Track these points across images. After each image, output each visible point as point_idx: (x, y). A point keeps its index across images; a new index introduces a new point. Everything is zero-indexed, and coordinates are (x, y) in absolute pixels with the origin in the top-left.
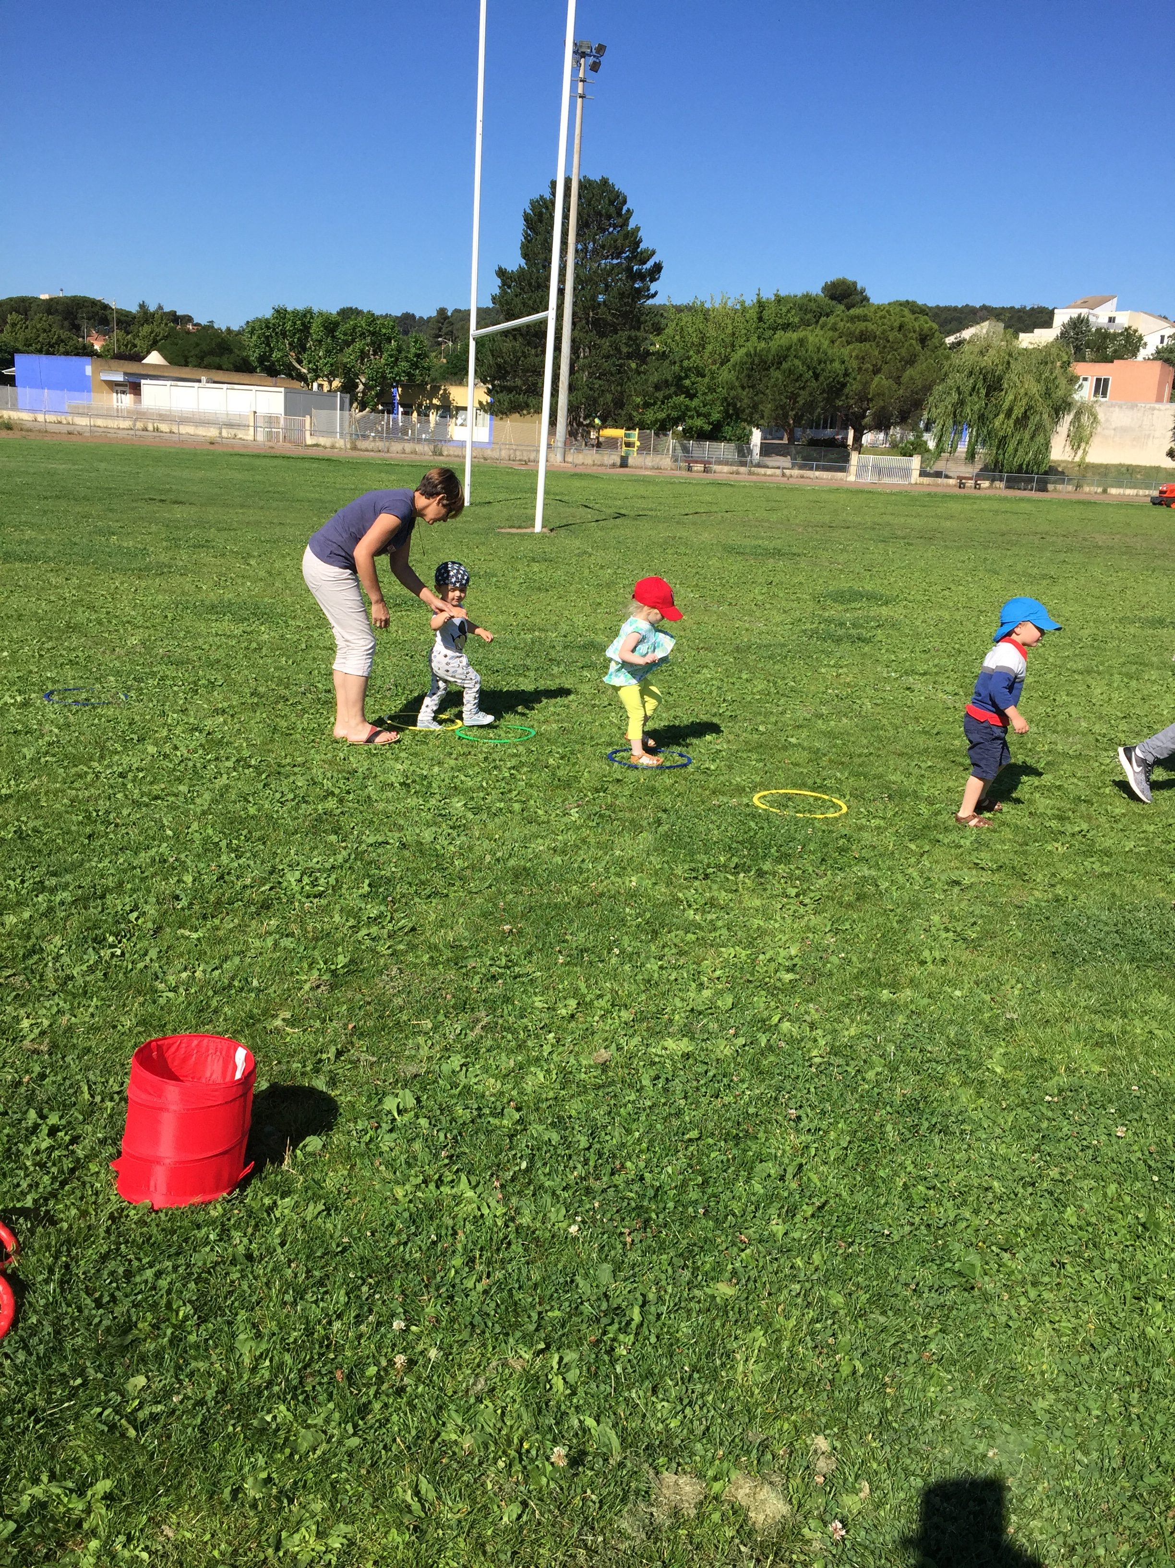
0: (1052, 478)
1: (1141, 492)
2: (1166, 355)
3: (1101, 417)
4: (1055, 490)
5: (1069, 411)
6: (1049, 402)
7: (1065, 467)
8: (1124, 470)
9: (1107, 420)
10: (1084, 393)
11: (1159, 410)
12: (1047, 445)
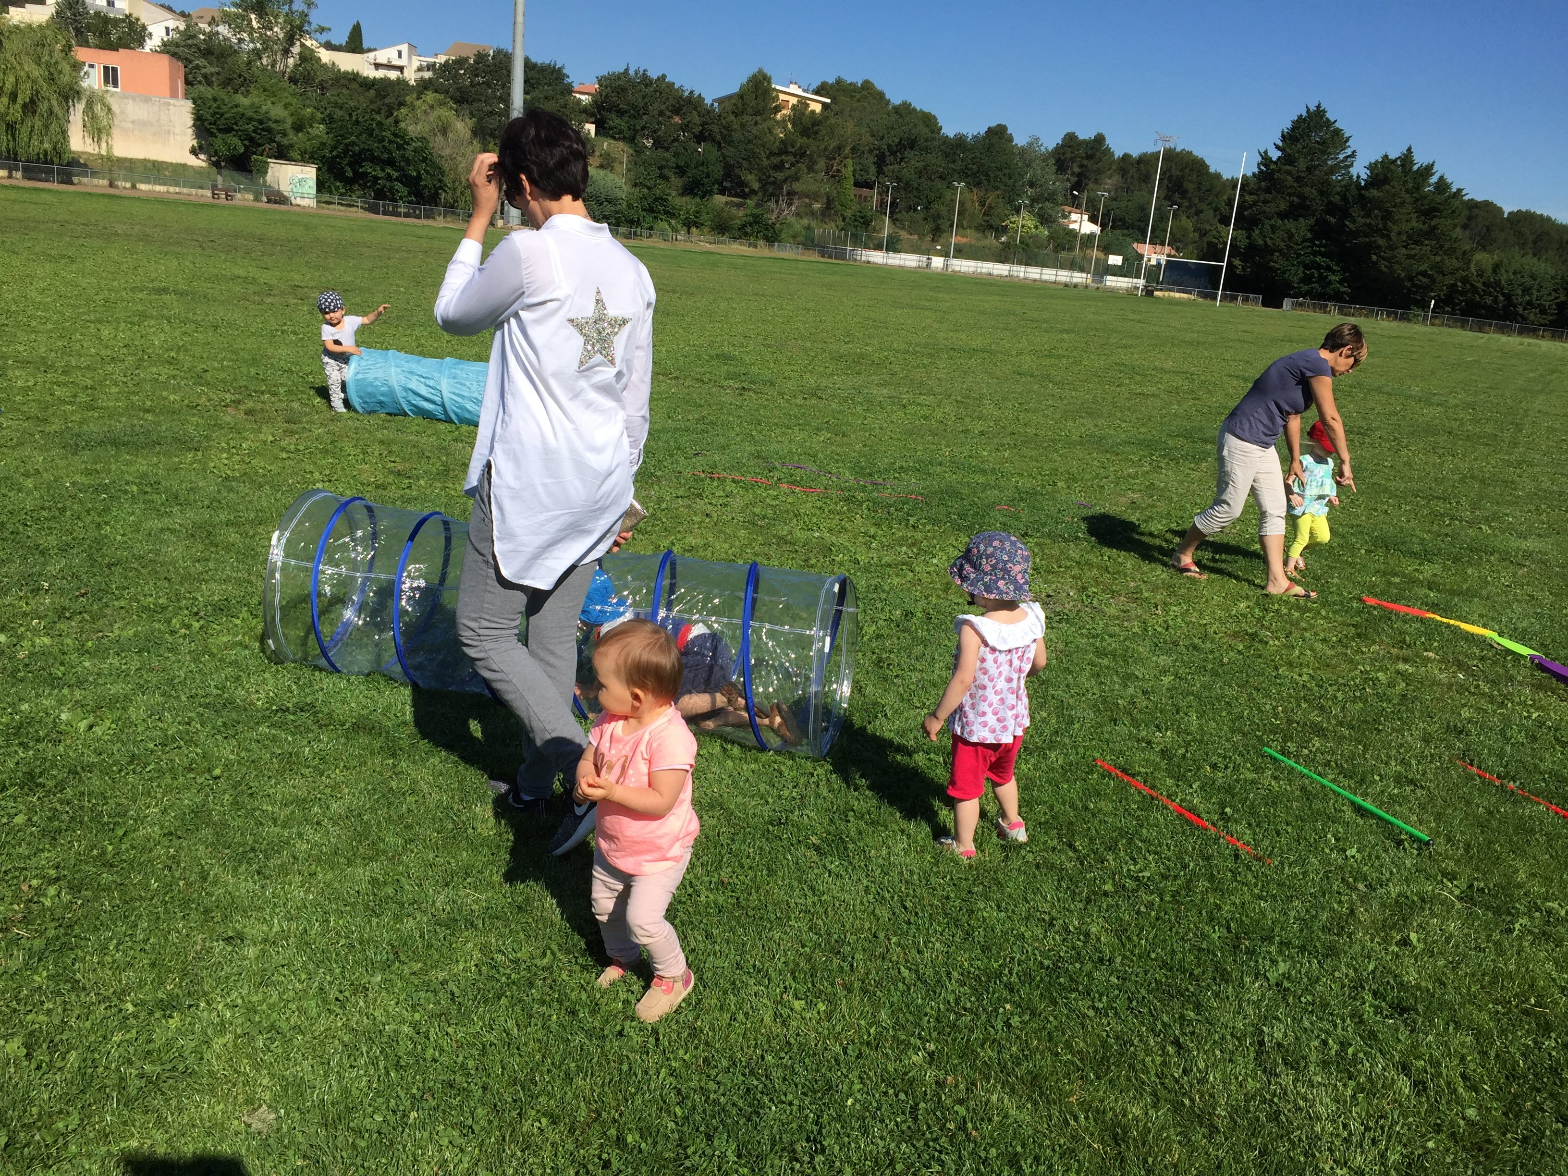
0: (76, 170)
1: (171, 189)
2: (173, 49)
3: (115, 108)
4: (80, 183)
5: (80, 99)
6: (55, 88)
7: (87, 159)
8: (150, 165)
9: (122, 112)
10: (93, 80)
11: (175, 106)
12: (64, 133)
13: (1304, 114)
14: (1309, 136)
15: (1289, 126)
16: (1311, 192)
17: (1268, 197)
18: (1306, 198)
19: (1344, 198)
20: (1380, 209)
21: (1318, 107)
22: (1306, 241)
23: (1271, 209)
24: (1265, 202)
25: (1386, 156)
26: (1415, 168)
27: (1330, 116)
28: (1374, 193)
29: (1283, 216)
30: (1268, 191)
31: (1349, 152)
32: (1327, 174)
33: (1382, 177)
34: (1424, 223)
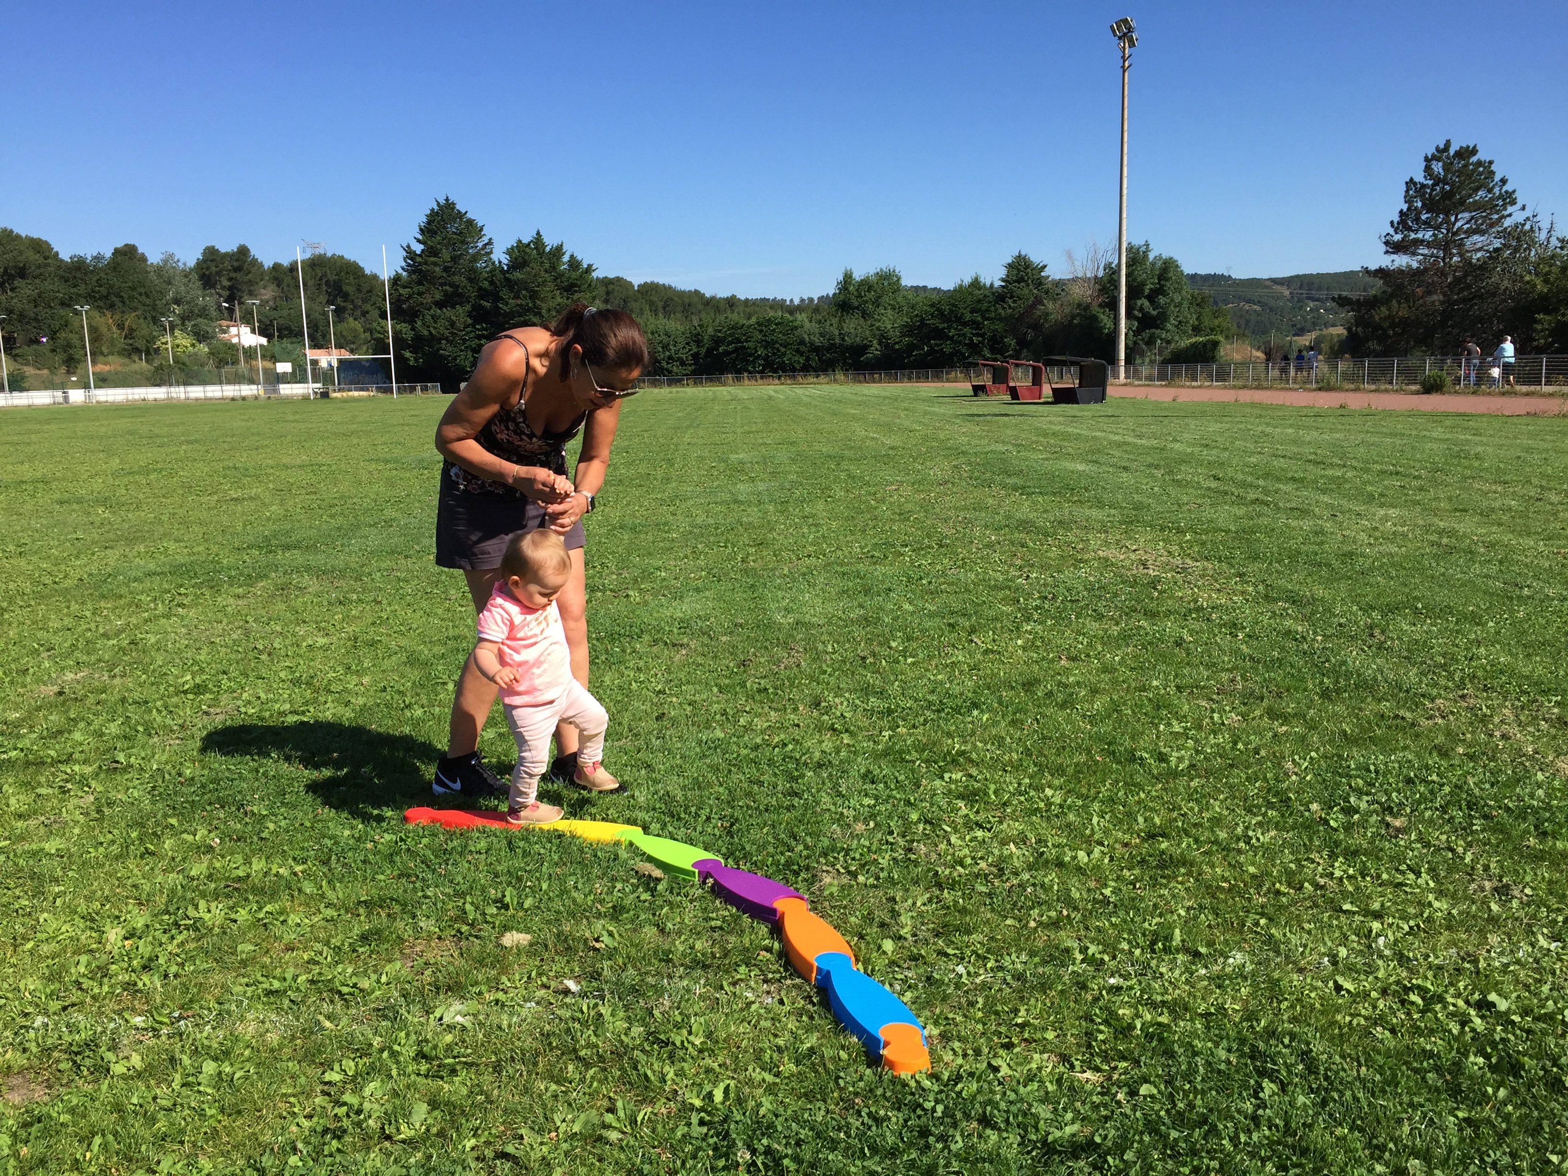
13: (436, 208)
14: (445, 228)
15: (425, 220)
16: (460, 280)
17: (422, 288)
18: (457, 287)
19: (492, 283)
20: (525, 289)
21: (447, 200)
22: (468, 326)
23: (428, 299)
24: (420, 294)
25: (520, 241)
26: (548, 249)
27: (461, 207)
28: (517, 275)
29: (440, 305)
30: (420, 283)
31: (485, 240)
32: (471, 262)
33: (520, 260)
34: (568, 299)
